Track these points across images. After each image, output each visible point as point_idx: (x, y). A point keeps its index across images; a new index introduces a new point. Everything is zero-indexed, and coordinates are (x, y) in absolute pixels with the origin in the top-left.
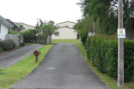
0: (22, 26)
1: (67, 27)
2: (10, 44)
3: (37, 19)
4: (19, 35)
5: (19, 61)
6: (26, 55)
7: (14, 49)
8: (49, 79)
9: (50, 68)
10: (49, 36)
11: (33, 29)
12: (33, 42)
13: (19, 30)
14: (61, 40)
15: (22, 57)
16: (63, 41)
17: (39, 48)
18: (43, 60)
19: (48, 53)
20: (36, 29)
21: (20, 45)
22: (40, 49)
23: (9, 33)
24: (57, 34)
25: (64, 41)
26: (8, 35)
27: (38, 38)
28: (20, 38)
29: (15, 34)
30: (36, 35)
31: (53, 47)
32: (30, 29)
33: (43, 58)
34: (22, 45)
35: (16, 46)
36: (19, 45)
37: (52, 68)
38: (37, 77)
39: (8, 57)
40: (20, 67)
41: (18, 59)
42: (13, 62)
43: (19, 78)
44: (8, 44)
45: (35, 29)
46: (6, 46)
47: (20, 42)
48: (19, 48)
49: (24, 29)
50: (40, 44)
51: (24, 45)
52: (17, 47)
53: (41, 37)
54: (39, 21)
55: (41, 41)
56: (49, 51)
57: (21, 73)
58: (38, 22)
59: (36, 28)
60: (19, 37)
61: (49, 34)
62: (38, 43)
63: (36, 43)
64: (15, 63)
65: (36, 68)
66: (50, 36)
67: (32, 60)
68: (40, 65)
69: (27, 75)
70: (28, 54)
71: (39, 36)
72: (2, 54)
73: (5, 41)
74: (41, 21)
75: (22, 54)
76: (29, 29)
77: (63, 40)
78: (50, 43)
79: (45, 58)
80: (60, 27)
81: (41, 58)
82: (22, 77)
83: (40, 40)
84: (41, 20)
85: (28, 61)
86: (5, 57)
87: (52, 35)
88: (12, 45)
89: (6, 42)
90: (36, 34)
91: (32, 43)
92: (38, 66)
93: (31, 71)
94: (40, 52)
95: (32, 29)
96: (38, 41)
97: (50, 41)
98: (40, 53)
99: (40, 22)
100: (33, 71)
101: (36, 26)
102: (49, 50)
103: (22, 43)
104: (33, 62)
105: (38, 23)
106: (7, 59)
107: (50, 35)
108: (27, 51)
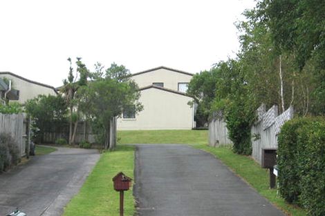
1: (159, 86)
3: (69, 60)
7: (14, 166)
14: (141, 132)
18: (136, 207)
20: (64, 95)
25: (154, 135)
27: (73, 125)
28: (27, 128)
32: (45, 97)
33: (133, 200)
50: (81, 147)
54: (75, 67)
55: (82, 139)
56: (135, 173)
58: (71, 69)
59: (66, 90)
60: (26, 122)
62: (72, 146)
63: (65, 143)
71: (74, 118)
74: (82, 66)
76: (40, 96)
77: (149, 132)
79: (138, 199)
83: (78, 133)
84: (83, 63)
91: (52, 143)
96: (72, 139)
99: (78, 70)
101: (65, 83)
102: (132, 170)
105: (71, 74)
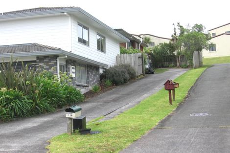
0: (149, 39)
1: (229, 33)
2: (124, 72)
3: (173, 24)
4: (140, 54)
5: (139, 102)
6: (153, 91)
7: (133, 80)
8: (192, 140)
9: (197, 115)
10: (196, 53)
11: (168, 42)
12: (170, 66)
13: (142, 47)
14: (220, 58)
15: (145, 95)
16: (224, 59)
17: (178, 76)
18: (186, 98)
19: (195, 84)
20: (172, 42)
21: (144, 72)
22: (180, 76)
23: (122, 52)
24: (212, 48)
26: (120, 57)
27: (178, 57)
28: (142, 60)
29: (133, 54)
30: (174, 53)
31: (205, 71)
32: (162, 44)
33: (186, 95)
34: (148, 72)
35: (137, 74)
36: (141, 72)
37: (201, 114)
38: (167, 136)
39: (119, 97)
40: (138, 115)
41: (138, 100)
42: (127, 106)
43: (128, 141)
44: (120, 73)
45: (170, 43)
46: (117, 76)
47: (143, 67)
48: (142, 78)
49: (153, 44)
50: (182, 68)
51: (153, 73)
52: (137, 77)
53: (184, 56)
54: (177, 27)
55: (183, 64)
56: (197, 80)
57: (136, 130)
58: (175, 29)
59: (173, 40)
60: (141, 57)
61: (197, 48)
62: (178, 68)
63: (175, 66)
64: (129, 107)
65: (169, 116)
66: (199, 52)
67: (164, 100)
68: (178, 108)
69: (147, 132)
70: (156, 88)
71: (179, 54)
72: (110, 91)
73: (116, 67)
74: (181, 27)
75: (146, 89)
76: (160, 44)
78: (200, 65)
79: (189, 94)
80: (216, 35)
81: (180, 94)
82: (135, 138)
83: (181, 61)
84: (181, 25)
85: (155, 103)
86: (114, 96)
87: (203, 50)
88: (128, 73)
89: (117, 69)
90: (174, 51)
91: (168, 67)
92: (174, 111)
93: (157, 124)
94: (177, 83)
95: (166, 42)
96: (178, 64)
97: (200, 61)
98: (177, 86)
99: (179, 29)
100: (163, 124)
101: (172, 36)
102: (197, 78)
103: (147, 69)
104: (164, 104)
105: (175, 31)
106: (115, 100)
107: (199, 50)
108: (155, 83)
